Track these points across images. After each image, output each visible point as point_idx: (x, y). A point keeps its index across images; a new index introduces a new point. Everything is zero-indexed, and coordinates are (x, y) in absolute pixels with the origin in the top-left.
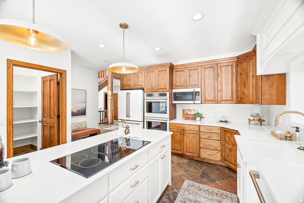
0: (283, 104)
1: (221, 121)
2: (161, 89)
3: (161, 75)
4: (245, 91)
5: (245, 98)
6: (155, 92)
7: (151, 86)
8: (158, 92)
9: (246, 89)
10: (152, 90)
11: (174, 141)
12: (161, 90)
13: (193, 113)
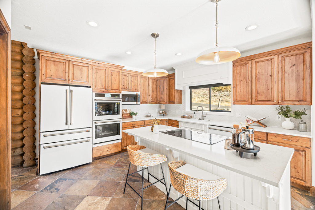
0: (180, 104)
1: (147, 116)
2: (113, 89)
3: (113, 75)
4: (162, 96)
5: (162, 100)
6: (107, 92)
7: (101, 85)
8: (110, 92)
9: (163, 95)
10: (104, 90)
11: (126, 138)
12: (114, 91)
13: (128, 112)
